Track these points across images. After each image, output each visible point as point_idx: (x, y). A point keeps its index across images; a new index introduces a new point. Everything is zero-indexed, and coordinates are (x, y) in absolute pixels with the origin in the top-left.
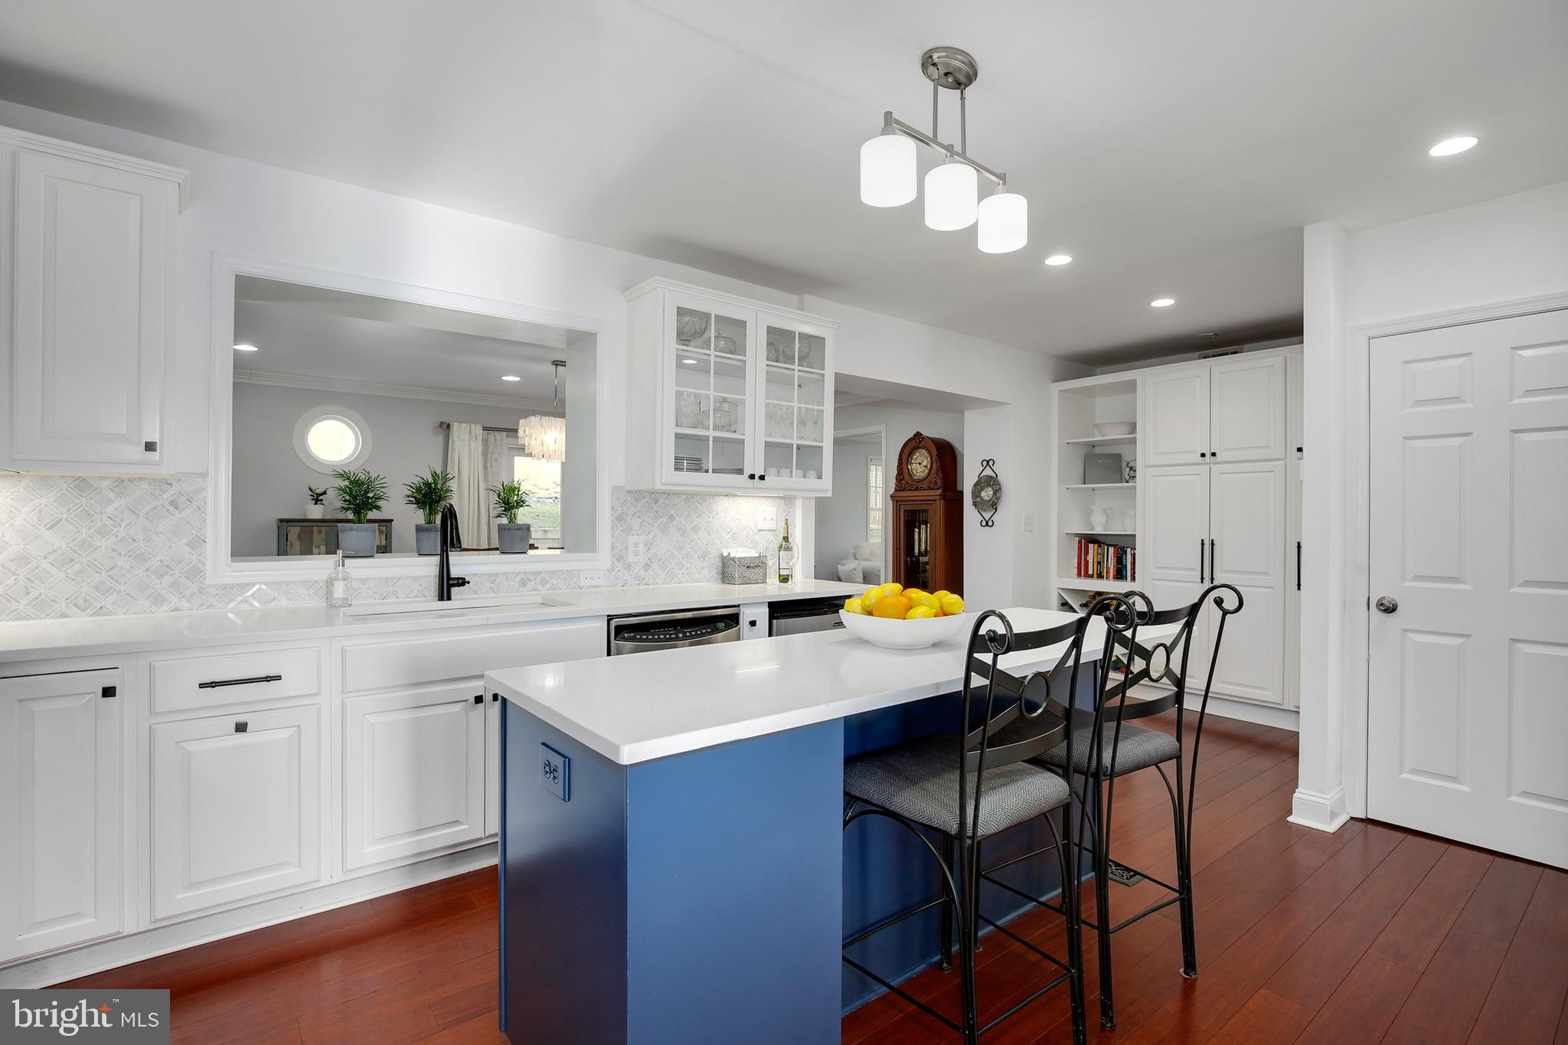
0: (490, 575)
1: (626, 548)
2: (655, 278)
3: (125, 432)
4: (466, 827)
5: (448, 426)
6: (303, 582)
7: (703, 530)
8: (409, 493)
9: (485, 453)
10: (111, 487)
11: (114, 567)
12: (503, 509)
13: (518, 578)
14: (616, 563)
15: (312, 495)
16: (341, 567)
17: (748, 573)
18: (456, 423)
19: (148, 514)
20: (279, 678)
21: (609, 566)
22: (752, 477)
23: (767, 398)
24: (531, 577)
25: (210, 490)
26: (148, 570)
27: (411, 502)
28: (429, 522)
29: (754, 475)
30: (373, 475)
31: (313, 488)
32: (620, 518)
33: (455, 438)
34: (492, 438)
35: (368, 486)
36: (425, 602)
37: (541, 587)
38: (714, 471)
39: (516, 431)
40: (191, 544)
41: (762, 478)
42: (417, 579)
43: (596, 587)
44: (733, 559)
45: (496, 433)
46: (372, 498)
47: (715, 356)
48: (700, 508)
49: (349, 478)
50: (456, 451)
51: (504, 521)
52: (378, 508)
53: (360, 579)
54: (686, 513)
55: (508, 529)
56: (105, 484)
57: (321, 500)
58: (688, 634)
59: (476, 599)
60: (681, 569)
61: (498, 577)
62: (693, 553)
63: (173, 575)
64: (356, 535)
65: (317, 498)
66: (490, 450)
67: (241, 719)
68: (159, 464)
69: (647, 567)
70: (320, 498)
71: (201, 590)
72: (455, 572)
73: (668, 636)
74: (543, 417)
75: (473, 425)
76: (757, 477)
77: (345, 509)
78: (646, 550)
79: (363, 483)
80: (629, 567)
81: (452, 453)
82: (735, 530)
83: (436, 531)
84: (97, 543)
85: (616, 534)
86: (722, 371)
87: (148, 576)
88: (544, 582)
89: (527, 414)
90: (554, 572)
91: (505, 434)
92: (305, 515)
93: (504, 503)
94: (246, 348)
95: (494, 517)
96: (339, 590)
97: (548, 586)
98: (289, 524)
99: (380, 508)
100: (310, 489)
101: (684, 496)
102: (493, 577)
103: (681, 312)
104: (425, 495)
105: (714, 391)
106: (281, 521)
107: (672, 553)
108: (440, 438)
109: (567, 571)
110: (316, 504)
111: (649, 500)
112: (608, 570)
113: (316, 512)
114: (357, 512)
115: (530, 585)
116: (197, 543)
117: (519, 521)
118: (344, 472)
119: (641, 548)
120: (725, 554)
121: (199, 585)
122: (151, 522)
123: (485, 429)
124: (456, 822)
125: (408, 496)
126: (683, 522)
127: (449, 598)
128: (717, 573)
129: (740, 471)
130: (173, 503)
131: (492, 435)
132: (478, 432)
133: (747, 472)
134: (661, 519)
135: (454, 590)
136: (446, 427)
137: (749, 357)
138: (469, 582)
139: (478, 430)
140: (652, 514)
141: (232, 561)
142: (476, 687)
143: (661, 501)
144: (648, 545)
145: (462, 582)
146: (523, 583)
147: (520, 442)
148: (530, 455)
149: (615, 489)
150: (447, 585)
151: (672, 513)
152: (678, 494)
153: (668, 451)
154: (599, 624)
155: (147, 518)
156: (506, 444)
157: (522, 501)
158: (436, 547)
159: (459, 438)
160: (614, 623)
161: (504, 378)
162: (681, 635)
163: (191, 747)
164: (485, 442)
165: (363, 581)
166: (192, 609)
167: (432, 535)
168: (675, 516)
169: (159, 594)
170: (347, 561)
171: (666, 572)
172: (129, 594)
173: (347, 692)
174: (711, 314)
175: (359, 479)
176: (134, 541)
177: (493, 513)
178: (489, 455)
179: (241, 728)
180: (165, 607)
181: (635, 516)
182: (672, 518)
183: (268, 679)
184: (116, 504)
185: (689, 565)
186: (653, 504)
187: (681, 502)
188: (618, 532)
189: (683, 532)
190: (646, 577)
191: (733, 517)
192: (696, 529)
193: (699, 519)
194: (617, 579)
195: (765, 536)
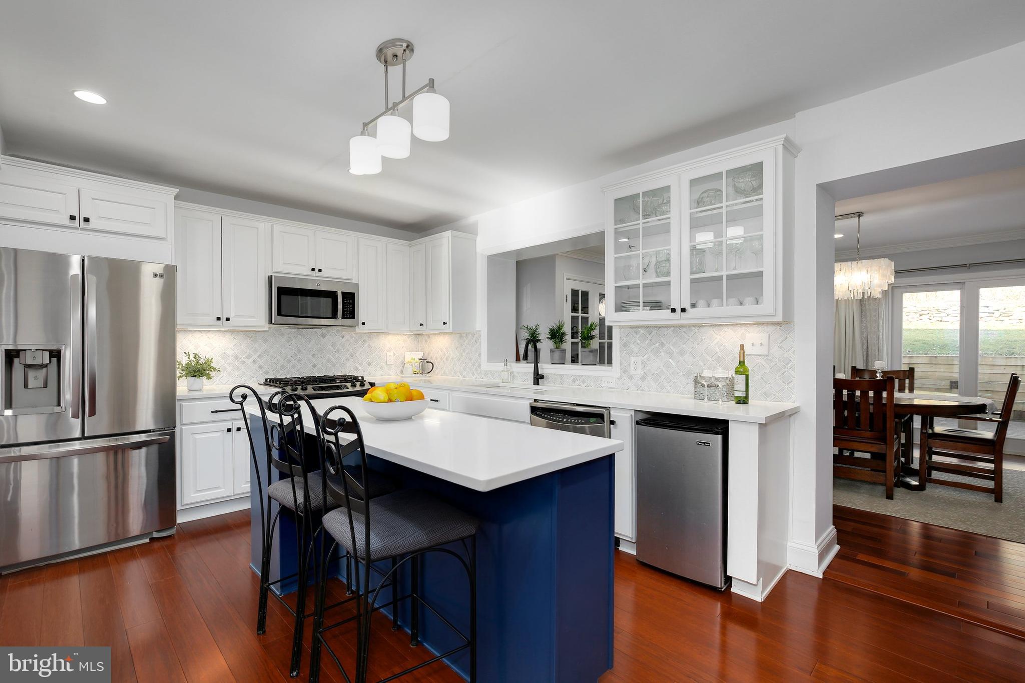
1: (629, 365)
7: (688, 354)
11: (466, 362)
13: (572, 378)
14: (623, 374)
16: (505, 366)
19: (471, 344)
21: (618, 375)
25: (482, 336)
32: (625, 344)
37: (582, 384)
43: (611, 388)
44: (704, 378)
46: (537, 338)
48: (686, 336)
54: (674, 340)
58: (569, 421)
60: (668, 383)
62: (679, 371)
63: (475, 365)
69: (643, 378)
72: (541, 371)
78: (643, 366)
80: (631, 378)
82: (720, 354)
84: (463, 354)
85: (623, 355)
88: (584, 382)
90: (589, 376)
97: (586, 384)
101: (672, 328)
107: (662, 370)
111: (645, 332)
112: (618, 379)
115: (577, 382)
116: (480, 355)
119: (639, 366)
121: (481, 369)
126: (672, 348)
127: (538, 384)
130: (475, 341)
133: (671, 307)
134: (654, 344)
138: (548, 378)
140: (647, 342)
141: (487, 362)
143: (654, 332)
145: (544, 377)
150: (538, 378)
151: (663, 340)
152: (667, 327)
155: (471, 346)
162: (565, 420)
165: (518, 373)
166: (479, 378)
168: (665, 343)
169: (473, 372)
171: (657, 383)
172: (468, 371)
180: (474, 376)
181: (635, 343)
182: (662, 344)
184: (466, 342)
185: (675, 381)
186: (648, 335)
187: (671, 333)
188: (624, 353)
189: (671, 355)
190: (643, 386)
191: (717, 343)
192: (682, 353)
193: (684, 346)
194: (623, 384)
195: (757, 361)
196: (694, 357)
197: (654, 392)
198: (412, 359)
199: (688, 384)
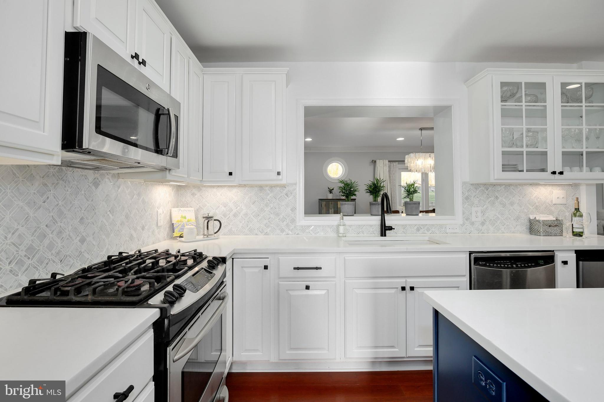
0: (403, 225)
1: (471, 214)
2: (486, 70)
3: (271, 169)
4: (397, 350)
5: (375, 161)
6: (328, 226)
7: (516, 204)
8: (367, 188)
9: (389, 171)
10: (269, 189)
11: (270, 218)
12: (407, 194)
13: (416, 228)
14: (466, 221)
15: (329, 190)
16: (342, 220)
17: (549, 230)
18: (378, 160)
19: (279, 198)
20: (320, 268)
21: (462, 223)
22: (554, 173)
23: (562, 125)
24: (422, 227)
25: (297, 189)
26: (279, 219)
27: (367, 192)
28: (375, 201)
29: (556, 172)
30: (353, 181)
31: (329, 188)
32: (467, 198)
33: (378, 166)
34: (392, 165)
35: (351, 186)
36: (375, 236)
37: (427, 232)
38: (527, 171)
39: (404, 161)
40: (292, 210)
41: (561, 173)
42: (371, 226)
43: (455, 233)
44: (538, 221)
45: (394, 163)
46: (353, 191)
47: (526, 106)
48: (515, 192)
49: (344, 183)
50: (378, 171)
51: (408, 200)
52: (355, 195)
53: (349, 225)
54: (506, 195)
55: (410, 204)
56: (267, 188)
57: (332, 192)
58: (519, 266)
59: (397, 236)
60: (503, 226)
61: (406, 226)
62: (510, 217)
63: (286, 221)
64: (347, 206)
65: (331, 191)
66: (391, 170)
67: (308, 283)
68: (281, 180)
69: (483, 224)
70: (332, 191)
71: (295, 227)
72: (388, 224)
73: (506, 266)
74: (416, 154)
75: (385, 160)
76: (557, 173)
77: (343, 195)
78: (482, 215)
79: (349, 185)
80: (472, 224)
81: (377, 172)
82: (537, 204)
83: (379, 204)
84: (265, 209)
85: (465, 206)
86: (530, 114)
87: (279, 221)
88: (428, 230)
89: (408, 153)
90: (433, 225)
91: (397, 163)
92: (327, 197)
93: (407, 191)
94: (309, 139)
95: (403, 198)
96: (341, 229)
97: (430, 232)
98: (322, 201)
99: (356, 195)
100: (328, 188)
101: (504, 186)
102: (404, 226)
103: (503, 84)
104: (373, 189)
105: (526, 125)
106: (320, 200)
107: (498, 217)
108: (372, 167)
109: (440, 225)
110: (330, 193)
111: (483, 189)
112: (461, 225)
113: (330, 196)
114: (347, 197)
115: (421, 231)
116: (293, 209)
117: (414, 200)
118: (342, 180)
119: (479, 214)
120: (531, 218)
121: (295, 225)
122: (280, 202)
123: (389, 161)
124: (393, 347)
125: (367, 190)
126: (504, 200)
127: (385, 236)
128: (526, 228)
129: (543, 170)
130: (287, 195)
131: (392, 164)
132: (386, 162)
133: (550, 170)
134: (490, 198)
135: (387, 232)
136: (374, 162)
137: (549, 103)
138: (394, 229)
139: (387, 162)
140: (485, 196)
141: (305, 216)
142: (402, 282)
143: (490, 189)
144: (483, 212)
145: (390, 228)
146: (418, 230)
147: (406, 165)
148: (410, 171)
149: (464, 183)
150: (385, 229)
151: (497, 195)
152: (500, 185)
153: (498, 161)
154: (465, 256)
155: (279, 200)
156: (398, 167)
157: (416, 191)
158: (378, 211)
159: (379, 166)
160: (473, 256)
161: (397, 139)
162: (514, 266)
163: (291, 293)
164: (390, 167)
165: (350, 226)
166: (292, 235)
167: (377, 206)
168: (499, 197)
169: (283, 228)
170: (344, 217)
171: (494, 227)
172: (274, 228)
173: (346, 278)
174: (521, 83)
175: (348, 183)
176: (275, 208)
177: (403, 196)
178: (391, 172)
179: (307, 288)
180: (284, 233)
181: (475, 197)
182: (497, 198)
183: (317, 268)
184: (270, 195)
185: (508, 224)
186: (486, 190)
187: (503, 189)
188: (466, 205)
189: (504, 205)
190: (483, 229)
191: (536, 197)
192: (512, 204)
193: (514, 199)
194: (466, 229)
195: (560, 208)
196: (521, 207)
197: (492, 233)
198: (182, 217)
199: (517, 225)
